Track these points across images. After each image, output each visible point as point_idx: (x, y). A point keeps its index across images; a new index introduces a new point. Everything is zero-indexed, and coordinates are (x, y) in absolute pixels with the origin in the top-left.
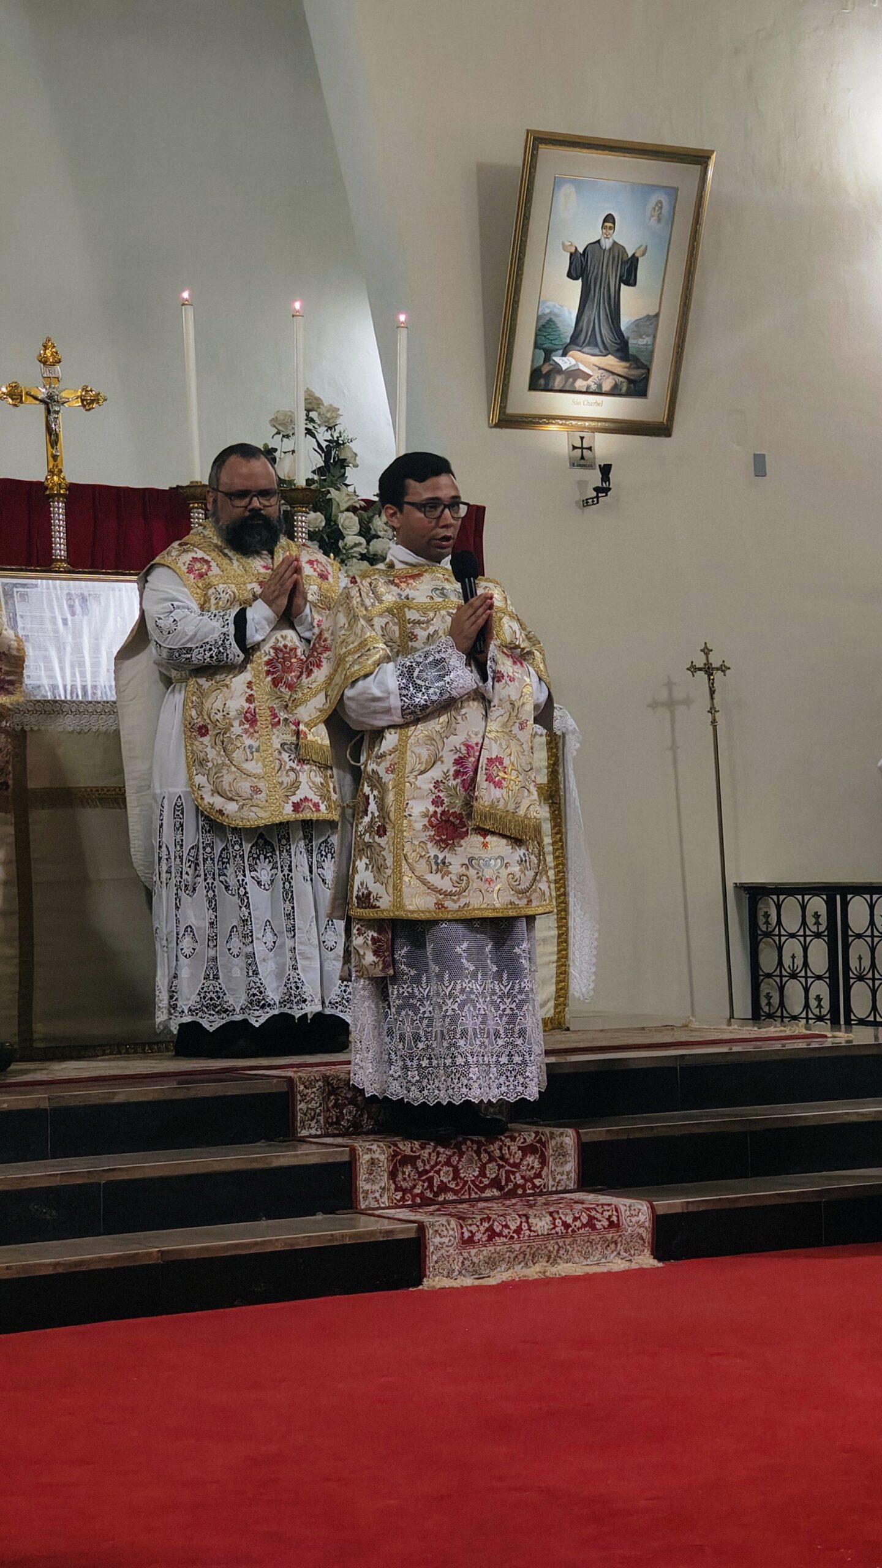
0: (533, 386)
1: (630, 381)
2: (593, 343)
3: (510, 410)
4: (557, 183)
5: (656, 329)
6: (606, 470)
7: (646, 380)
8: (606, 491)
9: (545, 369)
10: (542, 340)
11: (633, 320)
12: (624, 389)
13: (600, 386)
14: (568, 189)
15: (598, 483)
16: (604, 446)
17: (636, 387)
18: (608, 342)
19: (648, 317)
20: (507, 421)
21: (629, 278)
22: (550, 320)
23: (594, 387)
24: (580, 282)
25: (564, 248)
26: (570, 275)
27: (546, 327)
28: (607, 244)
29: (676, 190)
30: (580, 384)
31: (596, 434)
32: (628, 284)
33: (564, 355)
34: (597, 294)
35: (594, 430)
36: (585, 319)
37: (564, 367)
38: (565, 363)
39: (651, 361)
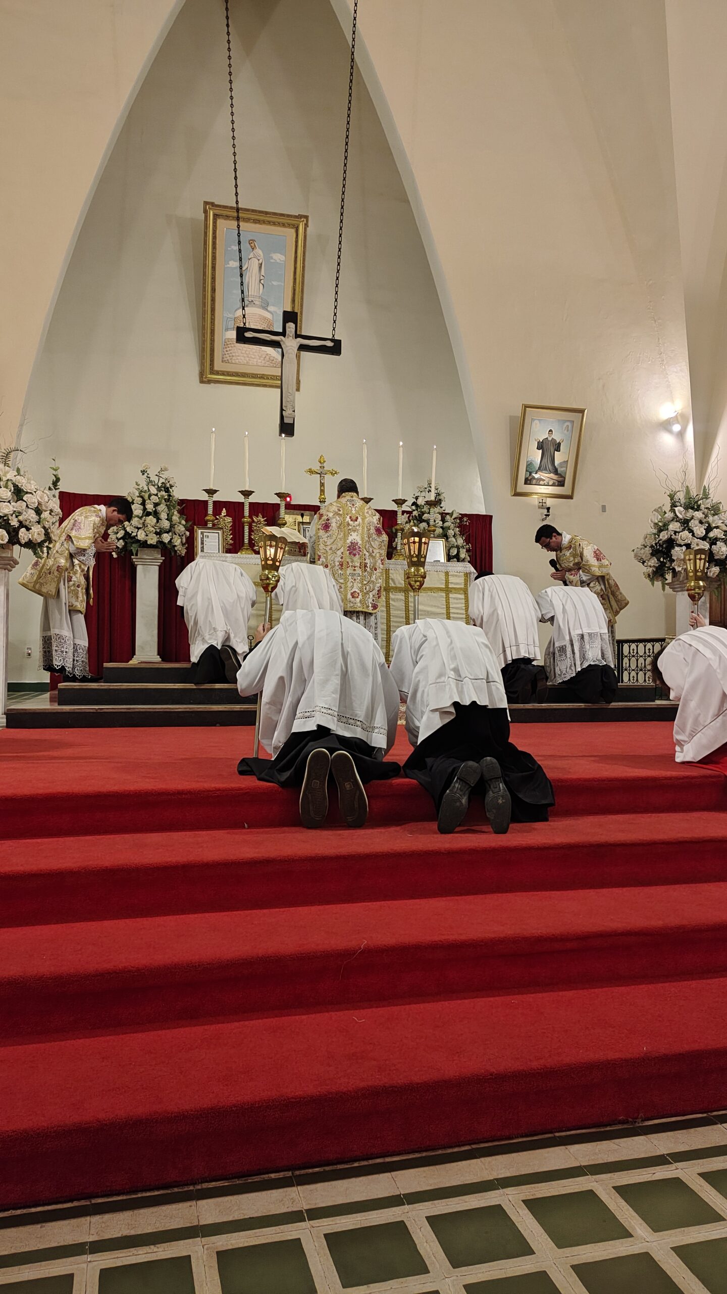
0: (526, 483)
1: (558, 481)
2: (546, 469)
3: (518, 490)
4: (533, 420)
5: (567, 465)
6: (548, 509)
7: (564, 481)
8: (548, 515)
9: (529, 478)
10: (528, 469)
11: (559, 462)
12: (556, 484)
13: (548, 483)
14: (537, 422)
15: (546, 513)
16: (549, 502)
17: (561, 484)
18: (551, 469)
19: (564, 462)
20: (517, 494)
21: (558, 449)
22: (531, 463)
23: (546, 484)
24: (541, 451)
25: (536, 440)
26: (537, 449)
27: (529, 465)
28: (550, 439)
29: (573, 421)
30: (542, 483)
31: (548, 499)
32: (557, 451)
33: (536, 473)
34: (547, 455)
35: (547, 497)
36: (543, 463)
37: (536, 477)
38: (536, 476)
39: (565, 475)
